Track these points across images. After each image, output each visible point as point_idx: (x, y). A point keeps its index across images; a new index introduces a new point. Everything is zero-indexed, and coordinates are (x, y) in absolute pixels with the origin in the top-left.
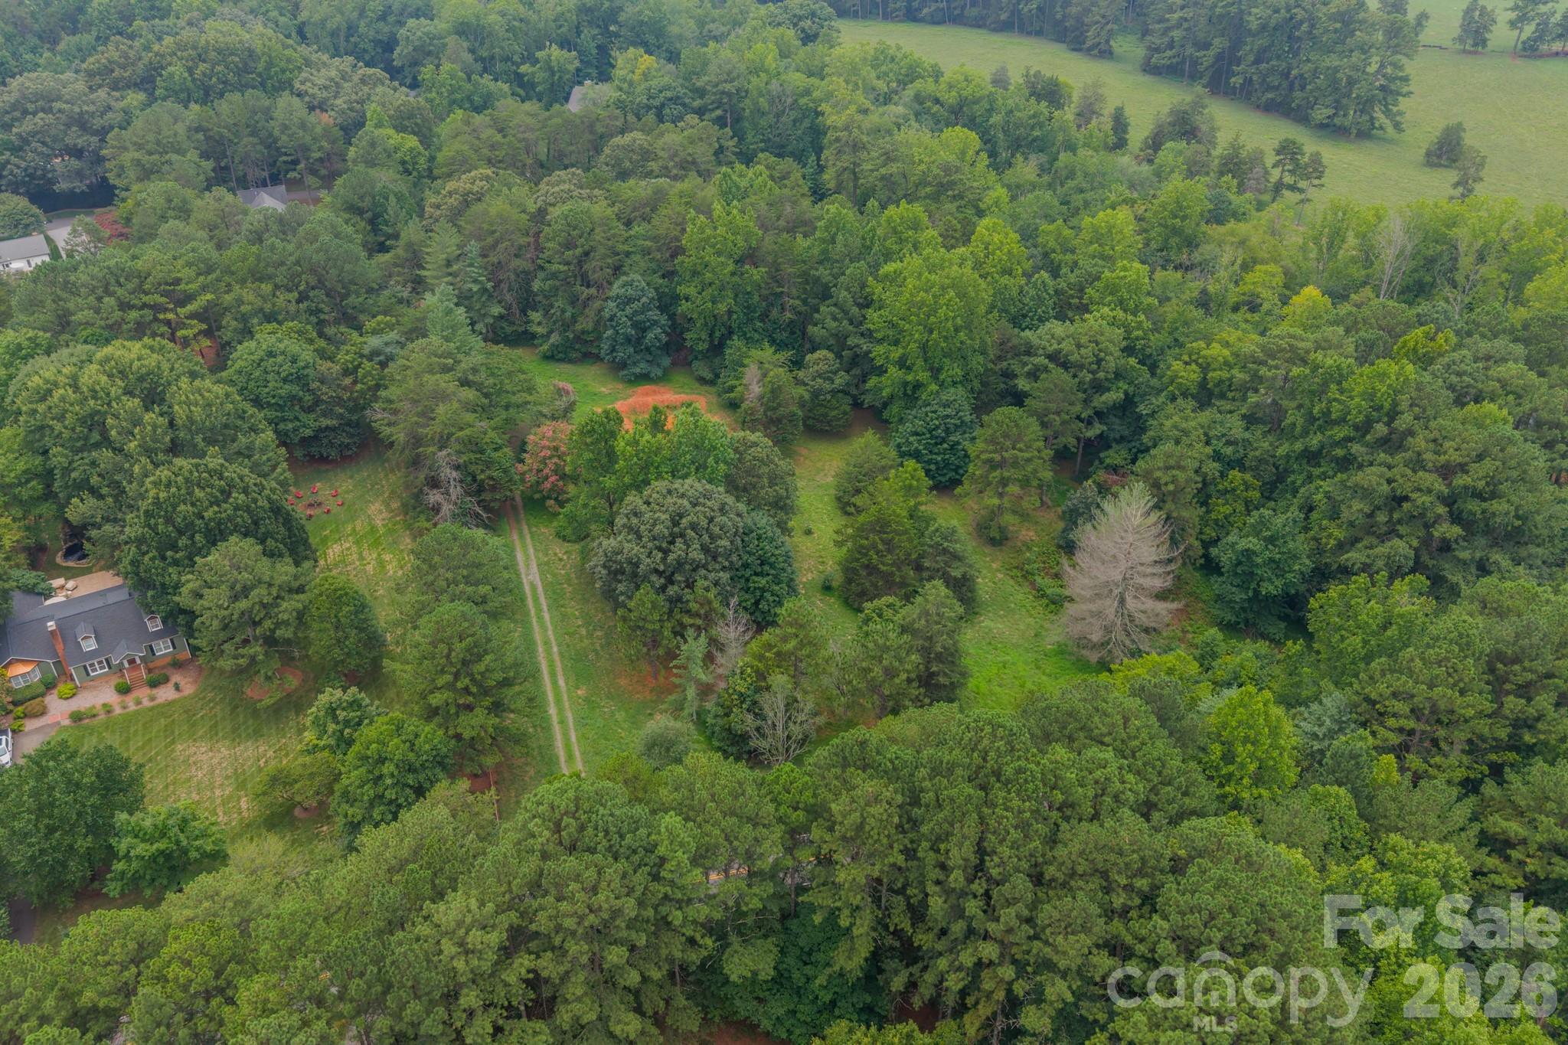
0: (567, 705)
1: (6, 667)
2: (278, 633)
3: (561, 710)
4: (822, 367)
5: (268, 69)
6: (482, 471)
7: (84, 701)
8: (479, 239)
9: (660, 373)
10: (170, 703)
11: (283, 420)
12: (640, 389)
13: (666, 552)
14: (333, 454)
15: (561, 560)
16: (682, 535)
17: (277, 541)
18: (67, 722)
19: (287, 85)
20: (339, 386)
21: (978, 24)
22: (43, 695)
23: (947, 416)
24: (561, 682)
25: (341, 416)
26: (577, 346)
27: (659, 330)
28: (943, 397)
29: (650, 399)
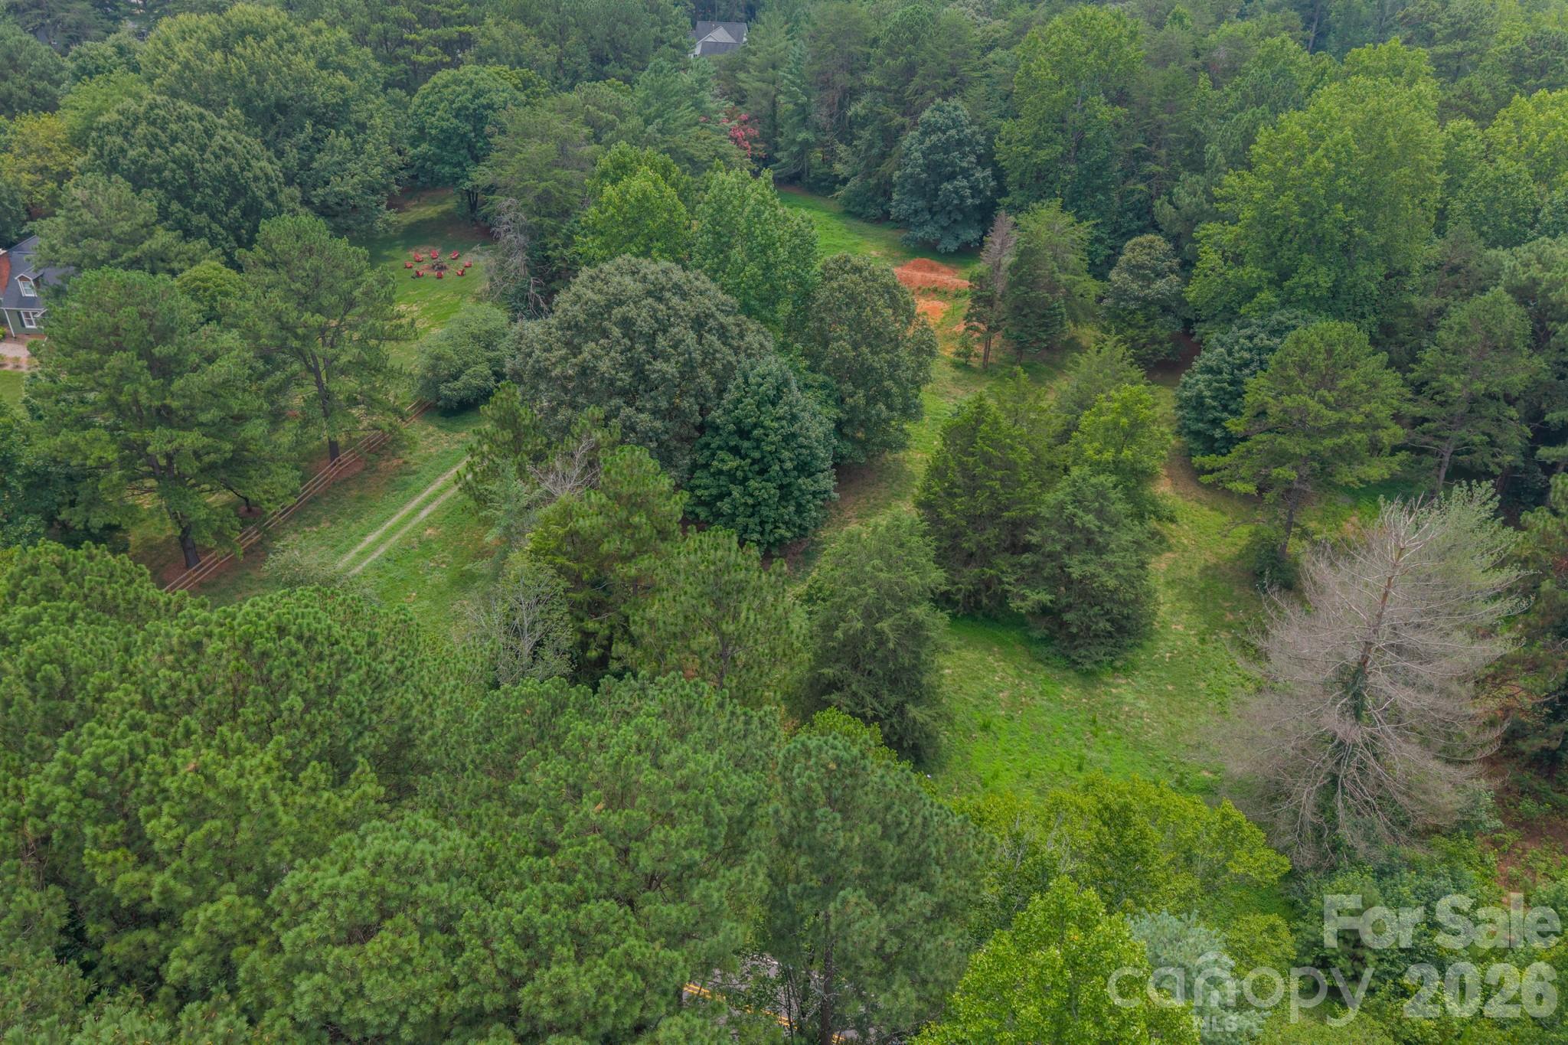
0: (394, 540)
12: (914, 261)
24: (424, 513)
27: (965, 183)
28: (1276, 317)
29: (918, 275)
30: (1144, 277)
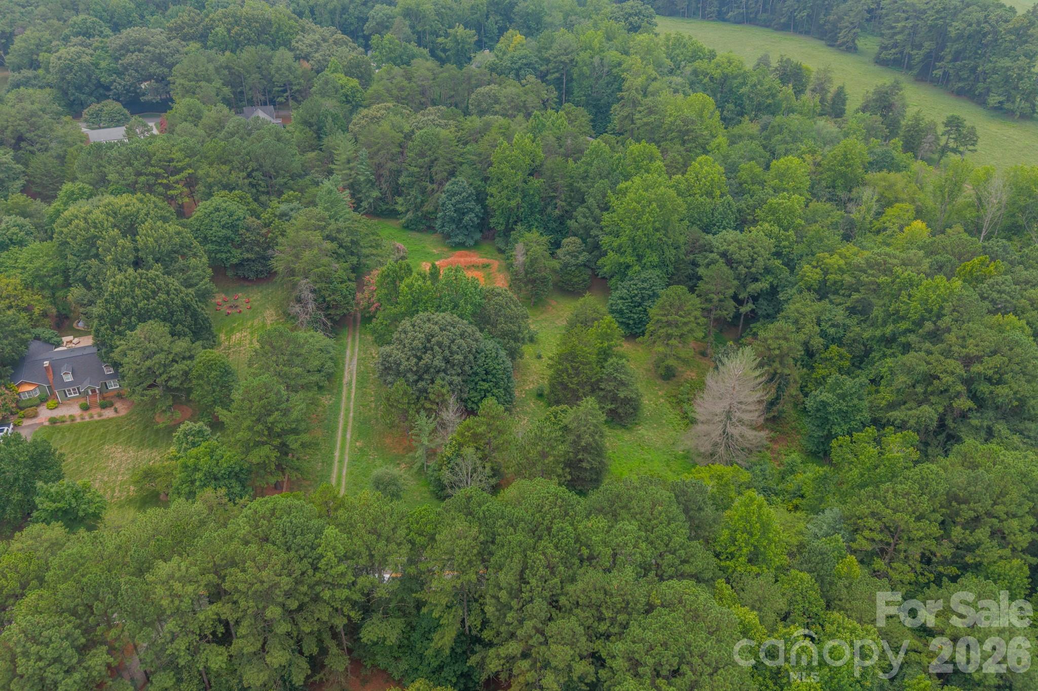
0: (347, 451)
1: (18, 386)
2: (170, 383)
3: (342, 454)
4: (571, 248)
5: (277, 32)
6: (330, 295)
7: (62, 412)
8: (369, 146)
9: (472, 243)
10: (110, 419)
11: (220, 252)
12: (457, 253)
13: (420, 359)
14: (252, 276)
15: (373, 358)
16: (432, 349)
17: (184, 326)
18: (47, 423)
19: (287, 44)
20: (258, 234)
21: (766, 25)
22: (38, 406)
23: (644, 288)
24: (348, 436)
25: (257, 253)
26: (424, 221)
27: (473, 215)
28: (643, 276)
29: (462, 260)
30: (575, 256)
